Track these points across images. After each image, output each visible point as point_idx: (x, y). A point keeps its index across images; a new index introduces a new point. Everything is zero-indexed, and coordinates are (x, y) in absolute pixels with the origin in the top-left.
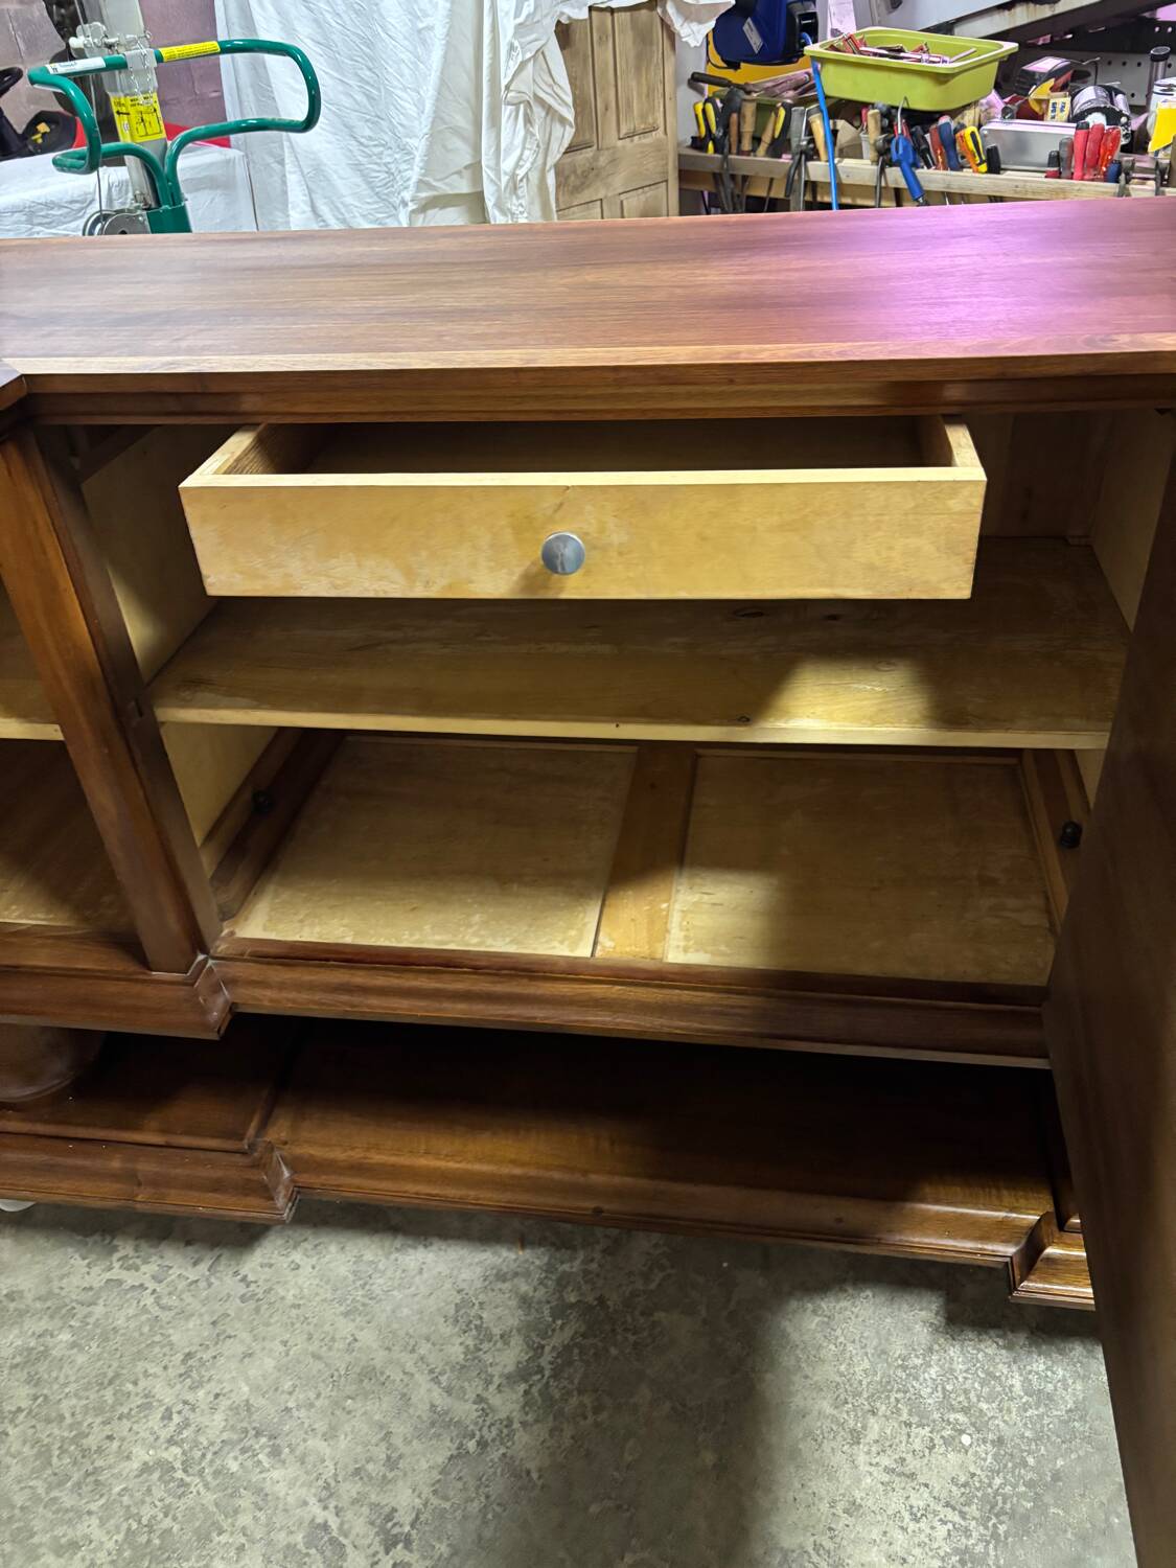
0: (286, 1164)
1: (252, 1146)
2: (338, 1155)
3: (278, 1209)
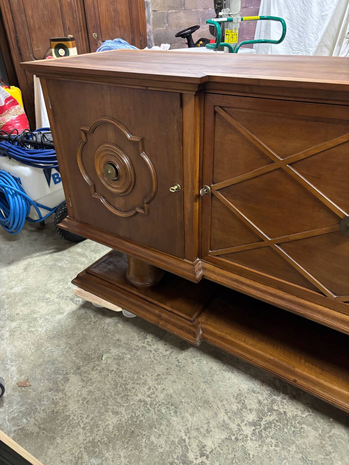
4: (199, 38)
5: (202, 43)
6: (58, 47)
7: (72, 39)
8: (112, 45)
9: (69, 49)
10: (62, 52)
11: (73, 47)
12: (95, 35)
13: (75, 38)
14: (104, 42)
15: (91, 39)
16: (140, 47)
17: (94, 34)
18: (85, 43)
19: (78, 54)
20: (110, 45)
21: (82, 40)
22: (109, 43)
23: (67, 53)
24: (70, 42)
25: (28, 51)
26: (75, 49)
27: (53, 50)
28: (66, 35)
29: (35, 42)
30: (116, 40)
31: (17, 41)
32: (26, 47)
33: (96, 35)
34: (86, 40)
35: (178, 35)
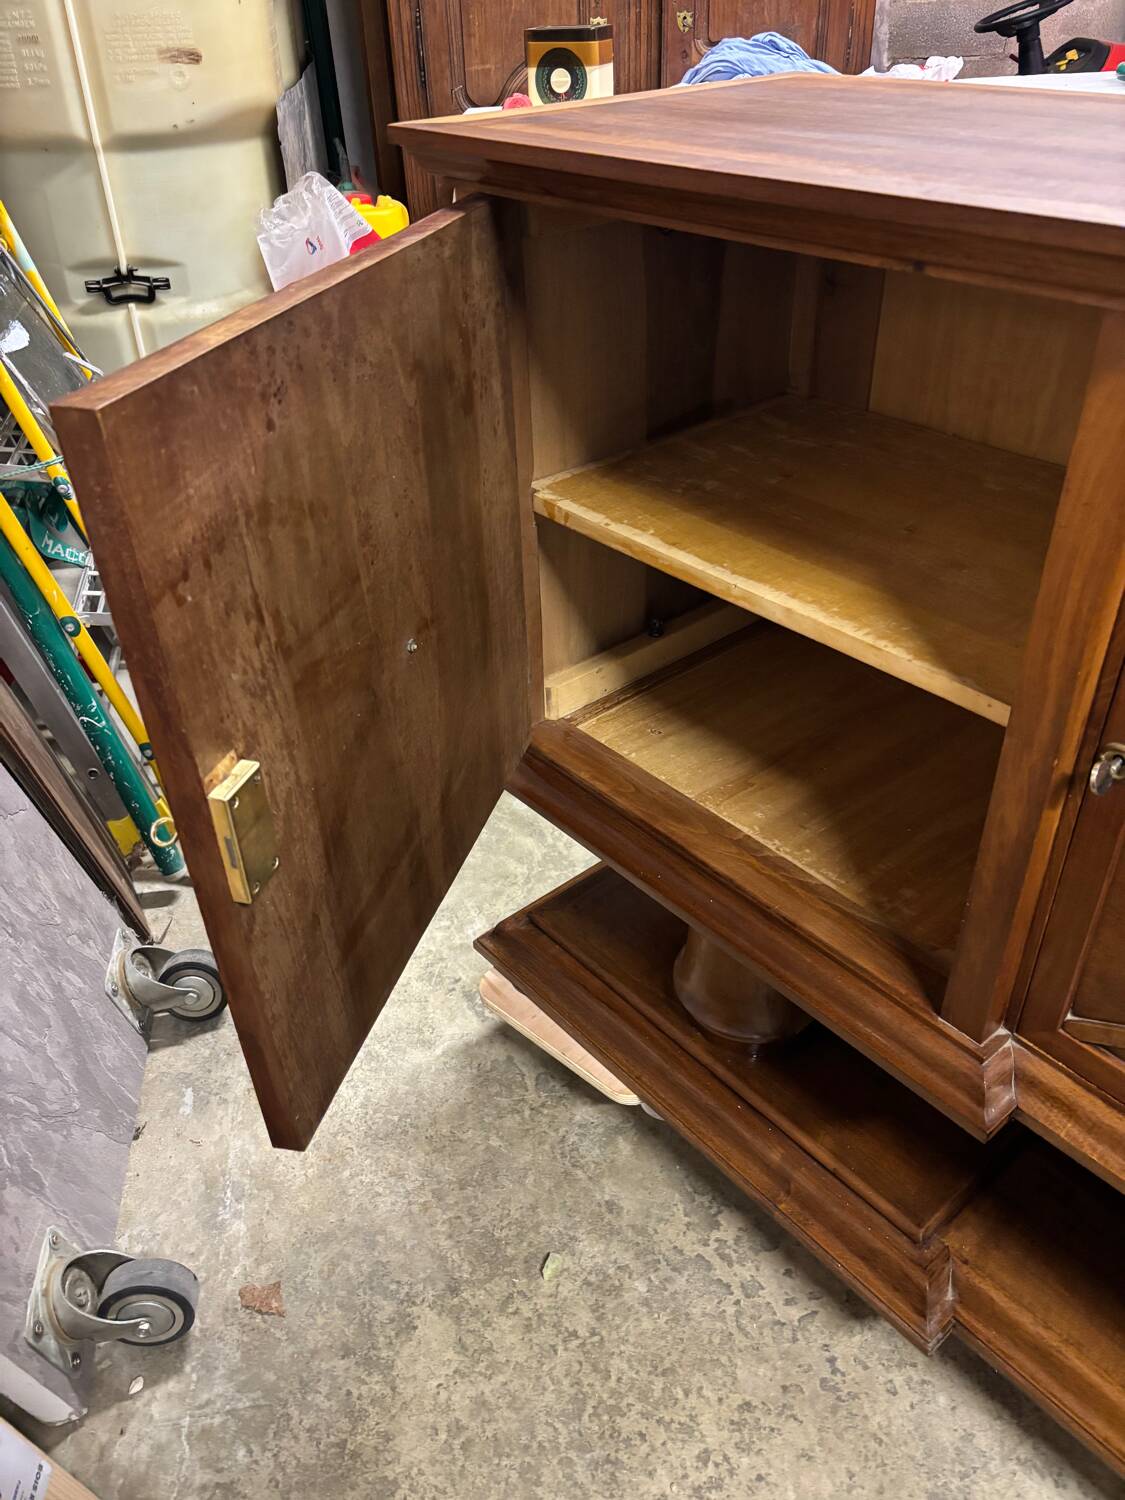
0: (955, 1285)
1: (927, 1239)
2: (1026, 1320)
3: (924, 1331)
4: (1065, 39)
5: (1076, 57)
6: (549, 62)
7: (602, 33)
8: (743, 55)
9: (587, 69)
10: (561, 79)
11: (603, 62)
12: (684, 18)
13: (615, 28)
14: (712, 44)
15: (668, 34)
16: (840, 67)
17: (682, 15)
18: (644, 47)
19: (617, 92)
20: (735, 56)
21: (638, 36)
22: (732, 49)
23: (578, 87)
24: (595, 44)
25: (448, 73)
26: (609, 69)
27: (532, 72)
28: (583, 19)
29: (475, 42)
30: (760, 36)
31: (419, 36)
32: (445, 58)
33: (689, 20)
34: (649, 37)
35: (985, 26)
